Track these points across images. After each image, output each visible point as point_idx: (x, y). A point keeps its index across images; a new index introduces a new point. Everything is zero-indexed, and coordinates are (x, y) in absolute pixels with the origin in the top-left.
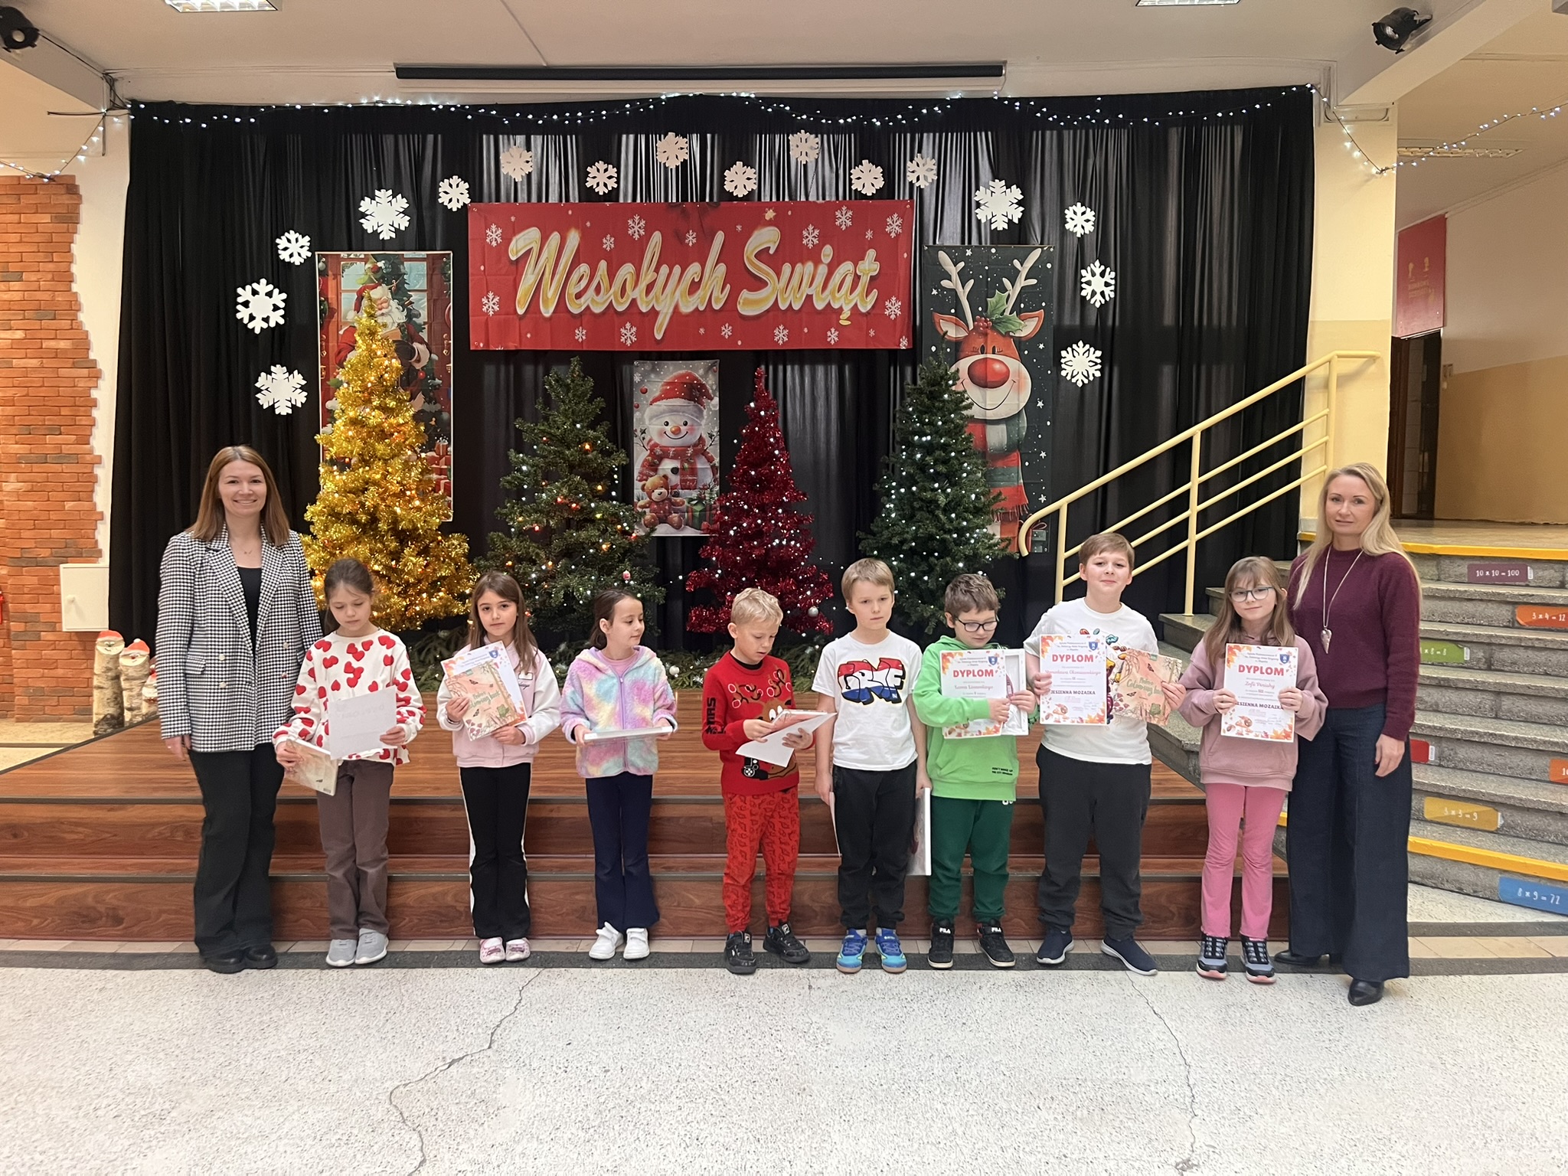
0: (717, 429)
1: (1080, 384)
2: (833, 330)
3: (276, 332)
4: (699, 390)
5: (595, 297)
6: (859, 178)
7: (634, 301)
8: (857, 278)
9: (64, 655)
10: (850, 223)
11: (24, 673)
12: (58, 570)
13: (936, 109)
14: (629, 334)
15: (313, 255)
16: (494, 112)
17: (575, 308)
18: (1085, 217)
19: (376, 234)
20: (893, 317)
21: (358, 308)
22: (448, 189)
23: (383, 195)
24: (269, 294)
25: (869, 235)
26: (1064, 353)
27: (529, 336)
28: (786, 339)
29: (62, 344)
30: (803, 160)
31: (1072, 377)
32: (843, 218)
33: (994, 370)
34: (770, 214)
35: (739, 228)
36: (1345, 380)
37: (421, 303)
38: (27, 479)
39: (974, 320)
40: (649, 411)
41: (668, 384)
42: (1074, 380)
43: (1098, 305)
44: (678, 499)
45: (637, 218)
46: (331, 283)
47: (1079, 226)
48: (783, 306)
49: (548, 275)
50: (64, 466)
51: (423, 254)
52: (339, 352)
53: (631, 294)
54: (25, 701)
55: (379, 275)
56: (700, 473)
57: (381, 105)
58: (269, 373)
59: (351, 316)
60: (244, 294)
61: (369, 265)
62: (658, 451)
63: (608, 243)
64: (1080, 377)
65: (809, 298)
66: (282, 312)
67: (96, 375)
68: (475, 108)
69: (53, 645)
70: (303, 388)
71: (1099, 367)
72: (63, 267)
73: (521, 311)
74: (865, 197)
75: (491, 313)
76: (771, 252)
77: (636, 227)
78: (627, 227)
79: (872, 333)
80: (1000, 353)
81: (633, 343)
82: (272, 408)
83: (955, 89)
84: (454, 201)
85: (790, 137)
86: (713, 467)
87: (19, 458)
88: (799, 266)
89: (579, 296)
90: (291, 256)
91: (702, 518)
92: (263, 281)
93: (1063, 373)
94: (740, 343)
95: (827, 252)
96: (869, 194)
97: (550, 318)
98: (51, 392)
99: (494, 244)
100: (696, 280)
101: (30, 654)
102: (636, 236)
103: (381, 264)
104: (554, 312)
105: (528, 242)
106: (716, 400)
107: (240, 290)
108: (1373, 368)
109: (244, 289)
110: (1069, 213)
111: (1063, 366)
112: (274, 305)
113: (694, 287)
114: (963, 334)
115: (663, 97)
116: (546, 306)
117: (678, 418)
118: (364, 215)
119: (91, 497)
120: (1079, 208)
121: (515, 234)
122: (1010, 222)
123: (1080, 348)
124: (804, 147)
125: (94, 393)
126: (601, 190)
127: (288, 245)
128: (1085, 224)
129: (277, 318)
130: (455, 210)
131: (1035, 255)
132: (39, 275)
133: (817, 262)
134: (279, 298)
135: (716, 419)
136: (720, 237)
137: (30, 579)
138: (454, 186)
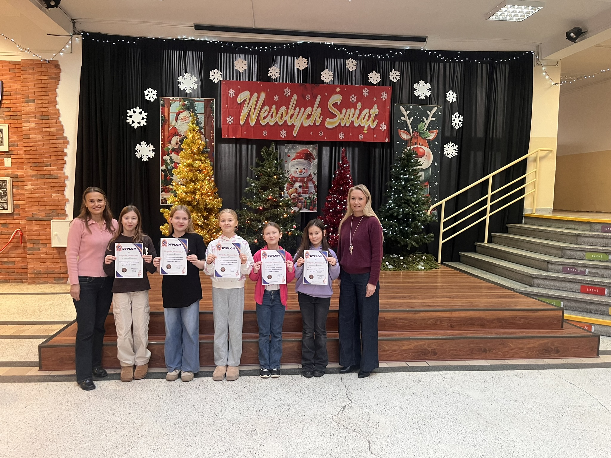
0: (316, 171)
1: (450, 158)
2: (361, 134)
3: (143, 128)
4: (310, 156)
5: (271, 119)
6: (371, 77)
7: (286, 121)
8: (370, 115)
9: (51, 256)
10: (368, 94)
11: (32, 264)
12: (50, 222)
13: (400, 53)
14: (283, 134)
15: (158, 98)
16: (232, 45)
17: (263, 123)
18: (453, 96)
19: (184, 90)
20: (383, 130)
21: (177, 119)
22: (213, 74)
23: (187, 75)
24: (141, 113)
25: (375, 99)
26: (445, 146)
27: (245, 133)
28: (343, 137)
29: (52, 130)
30: (351, 69)
31: (448, 155)
32: (365, 92)
33: (420, 151)
34: (338, 90)
35: (326, 94)
36: (542, 158)
37: (202, 119)
38: (35, 185)
39: (413, 133)
40: (291, 164)
41: (298, 153)
42: (448, 156)
43: (457, 129)
44: (301, 198)
45: (287, 89)
46: (166, 109)
47: (451, 99)
48: (342, 125)
49: (252, 110)
50: (52, 180)
51: (203, 99)
52: (169, 137)
53: (284, 118)
54: (33, 276)
55: (185, 107)
56: (309, 187)
57: (186, 39)
58: (140, 144)
59: (174, 122)
60: (130, 112)
61: (181, 103)
62: (294, 179)
63: (276, 98)
64: (450, 155)
65: (352, 122)
66: (145, 120)
67: (66, 143)
68: (224, 43)
69: (46, 253)
70: (153, 151)
71: (457, 151)
72: (53, 98)
73: (242, 123)
74: (373, 84)
75: (230, 123)
76: (338, 104)
77: (287, 92)
78: (284, 92)
79: (375, 136)
80: (422, 145)
81: (285, 137)
82: (141, 158)
83: (407, 46)
84: (216, 79)
85: (346, 60)
86: (315, 186)
87: (32, 176)
88: (349, 110)
89: (264, 118)
90: (150, 98)
91: (310, 205)
92: (138, 108)
93: (444, 153)
94: (326, 138)
95: (359, 105)
96: (375, 84)
97: (254, 126)
98: (47, 149)
99: (232, 96)
100: (310, 114)
101: (35, 256)
102: (287, 96)
103: (186, 103)
104: (255, 124)
105: (245, 96)
106: (317, 160)
107: (128, 111)
108: (550, 155)
109: (130, 110)
110: (448, 94)
111: (445, 151)
112: (142, 117)
113: (309, 116)
114: (408, 138)
115: (298, 43)
116: (252, 122)
117: (302, 166)
118: (179, 83)
119: (64, 192)
120: (451, 92)
121: (239, 93)
122: (426, 96)
123: (450, 144)
124: (351, 65)
125: (66, 151)
126: (274, 77)
127: (148, 93)
128: (453, 98)
129: (143, 123)
130: (216, 82)
131: (436, 109)
132: (42, 101)
133: (356, 108)
134: (144, 115)
135: (316, 167)
136: (319, 98)
137: (36, 226)
138: (216, 73)
